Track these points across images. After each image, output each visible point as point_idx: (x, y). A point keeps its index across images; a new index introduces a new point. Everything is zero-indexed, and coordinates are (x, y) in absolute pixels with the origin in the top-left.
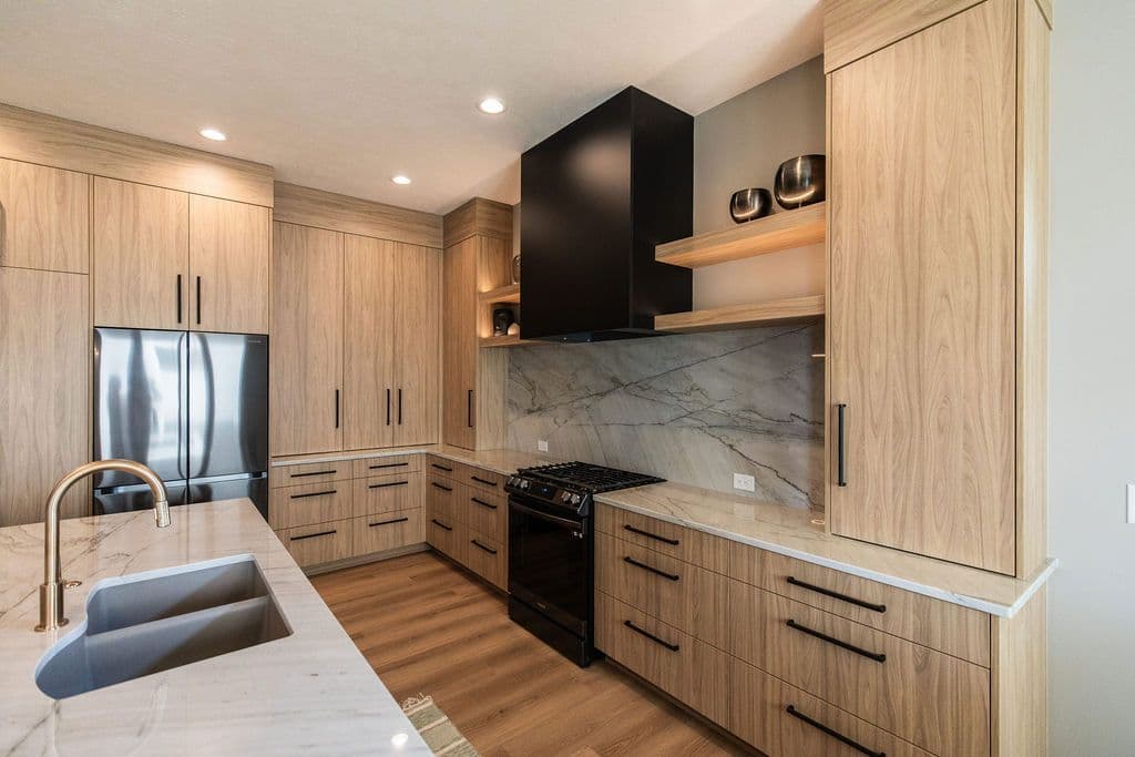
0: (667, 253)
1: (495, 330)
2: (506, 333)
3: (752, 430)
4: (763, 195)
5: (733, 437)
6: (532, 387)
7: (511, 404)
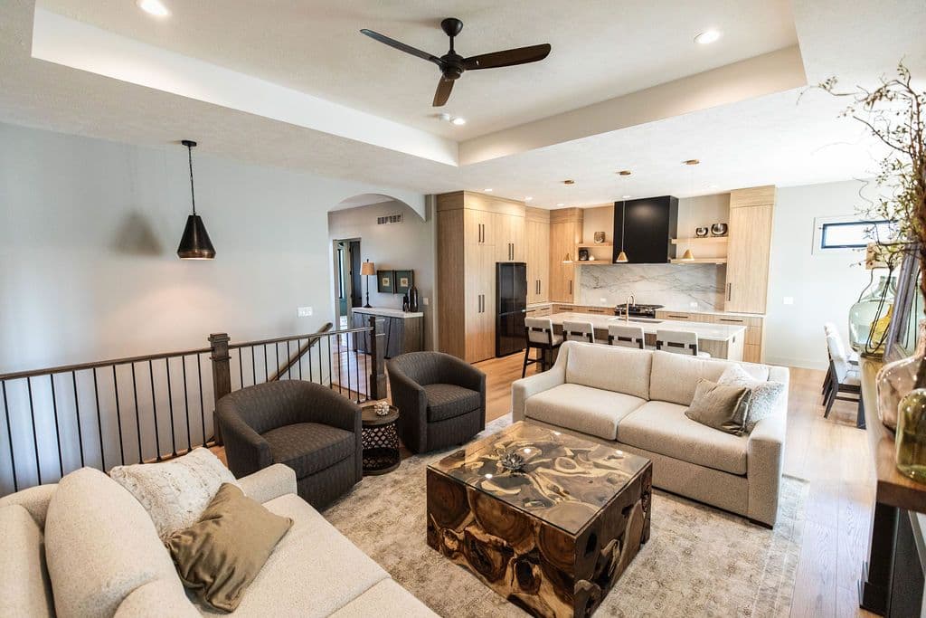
0: (674, 241)
1: (580, 257)
2: (587, 260)
3: (697, 290)
4: (707, 230)
5: (690, 293)
6: (597, 278)
7: (582, 284)
